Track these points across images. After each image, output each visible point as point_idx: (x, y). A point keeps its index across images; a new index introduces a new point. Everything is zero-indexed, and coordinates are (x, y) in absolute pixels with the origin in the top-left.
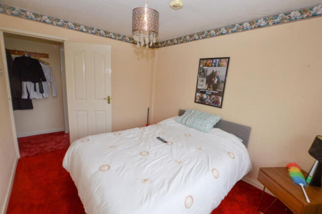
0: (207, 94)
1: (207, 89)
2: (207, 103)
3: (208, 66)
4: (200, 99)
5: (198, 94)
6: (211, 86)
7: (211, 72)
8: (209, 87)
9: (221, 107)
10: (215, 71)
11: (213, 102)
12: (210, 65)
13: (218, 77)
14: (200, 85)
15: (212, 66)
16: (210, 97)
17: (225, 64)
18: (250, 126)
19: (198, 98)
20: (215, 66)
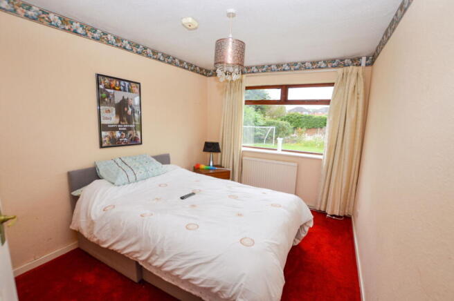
0: (121, 131)
1: (120, 124)
2: (123, 144)
3: (114, 89)
4: (110, 140)
5: (104, 133)
6: (125, 119)
7: (121, 99)
8: (121, 120)
9: (141, 144)
10: (126, 98)
11: (131, 140)
12: (117, 88)
13: (131, 107)
14: (107, 118)
15: (120, 90)
16: (126, 134)
17: (137, 90)
18: (167, 153)
19: (107, 139)
20: (125, 90)
